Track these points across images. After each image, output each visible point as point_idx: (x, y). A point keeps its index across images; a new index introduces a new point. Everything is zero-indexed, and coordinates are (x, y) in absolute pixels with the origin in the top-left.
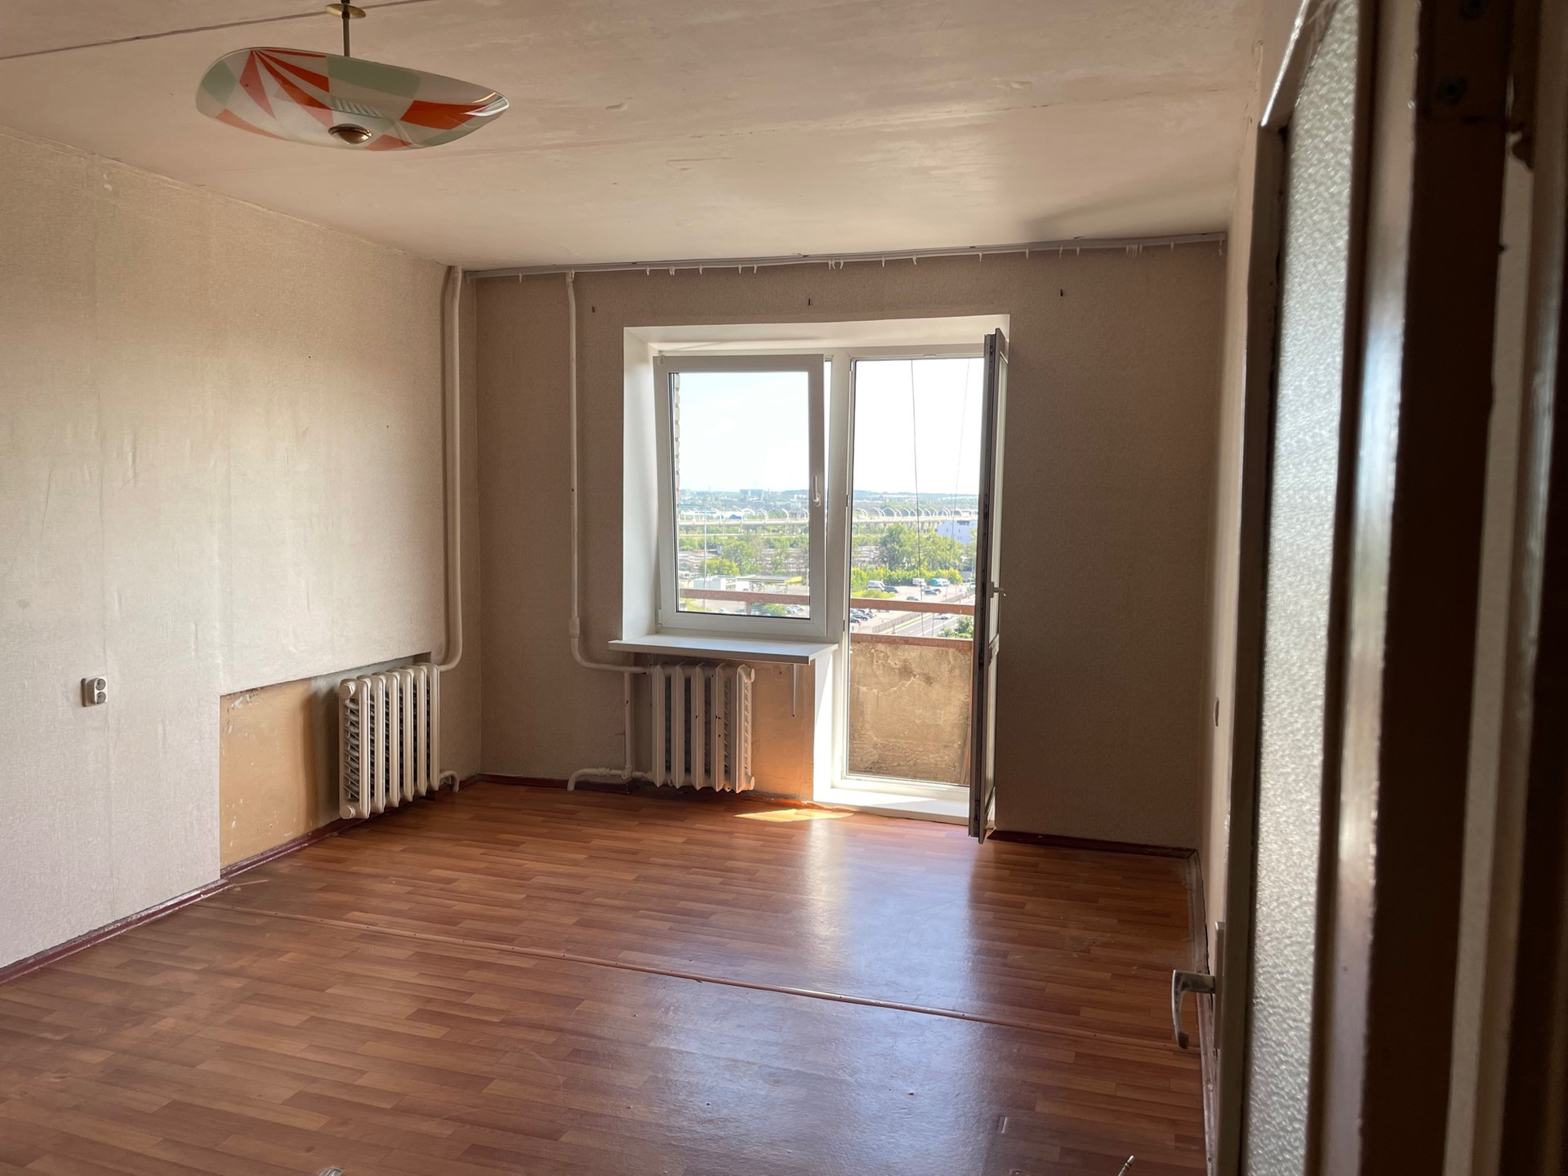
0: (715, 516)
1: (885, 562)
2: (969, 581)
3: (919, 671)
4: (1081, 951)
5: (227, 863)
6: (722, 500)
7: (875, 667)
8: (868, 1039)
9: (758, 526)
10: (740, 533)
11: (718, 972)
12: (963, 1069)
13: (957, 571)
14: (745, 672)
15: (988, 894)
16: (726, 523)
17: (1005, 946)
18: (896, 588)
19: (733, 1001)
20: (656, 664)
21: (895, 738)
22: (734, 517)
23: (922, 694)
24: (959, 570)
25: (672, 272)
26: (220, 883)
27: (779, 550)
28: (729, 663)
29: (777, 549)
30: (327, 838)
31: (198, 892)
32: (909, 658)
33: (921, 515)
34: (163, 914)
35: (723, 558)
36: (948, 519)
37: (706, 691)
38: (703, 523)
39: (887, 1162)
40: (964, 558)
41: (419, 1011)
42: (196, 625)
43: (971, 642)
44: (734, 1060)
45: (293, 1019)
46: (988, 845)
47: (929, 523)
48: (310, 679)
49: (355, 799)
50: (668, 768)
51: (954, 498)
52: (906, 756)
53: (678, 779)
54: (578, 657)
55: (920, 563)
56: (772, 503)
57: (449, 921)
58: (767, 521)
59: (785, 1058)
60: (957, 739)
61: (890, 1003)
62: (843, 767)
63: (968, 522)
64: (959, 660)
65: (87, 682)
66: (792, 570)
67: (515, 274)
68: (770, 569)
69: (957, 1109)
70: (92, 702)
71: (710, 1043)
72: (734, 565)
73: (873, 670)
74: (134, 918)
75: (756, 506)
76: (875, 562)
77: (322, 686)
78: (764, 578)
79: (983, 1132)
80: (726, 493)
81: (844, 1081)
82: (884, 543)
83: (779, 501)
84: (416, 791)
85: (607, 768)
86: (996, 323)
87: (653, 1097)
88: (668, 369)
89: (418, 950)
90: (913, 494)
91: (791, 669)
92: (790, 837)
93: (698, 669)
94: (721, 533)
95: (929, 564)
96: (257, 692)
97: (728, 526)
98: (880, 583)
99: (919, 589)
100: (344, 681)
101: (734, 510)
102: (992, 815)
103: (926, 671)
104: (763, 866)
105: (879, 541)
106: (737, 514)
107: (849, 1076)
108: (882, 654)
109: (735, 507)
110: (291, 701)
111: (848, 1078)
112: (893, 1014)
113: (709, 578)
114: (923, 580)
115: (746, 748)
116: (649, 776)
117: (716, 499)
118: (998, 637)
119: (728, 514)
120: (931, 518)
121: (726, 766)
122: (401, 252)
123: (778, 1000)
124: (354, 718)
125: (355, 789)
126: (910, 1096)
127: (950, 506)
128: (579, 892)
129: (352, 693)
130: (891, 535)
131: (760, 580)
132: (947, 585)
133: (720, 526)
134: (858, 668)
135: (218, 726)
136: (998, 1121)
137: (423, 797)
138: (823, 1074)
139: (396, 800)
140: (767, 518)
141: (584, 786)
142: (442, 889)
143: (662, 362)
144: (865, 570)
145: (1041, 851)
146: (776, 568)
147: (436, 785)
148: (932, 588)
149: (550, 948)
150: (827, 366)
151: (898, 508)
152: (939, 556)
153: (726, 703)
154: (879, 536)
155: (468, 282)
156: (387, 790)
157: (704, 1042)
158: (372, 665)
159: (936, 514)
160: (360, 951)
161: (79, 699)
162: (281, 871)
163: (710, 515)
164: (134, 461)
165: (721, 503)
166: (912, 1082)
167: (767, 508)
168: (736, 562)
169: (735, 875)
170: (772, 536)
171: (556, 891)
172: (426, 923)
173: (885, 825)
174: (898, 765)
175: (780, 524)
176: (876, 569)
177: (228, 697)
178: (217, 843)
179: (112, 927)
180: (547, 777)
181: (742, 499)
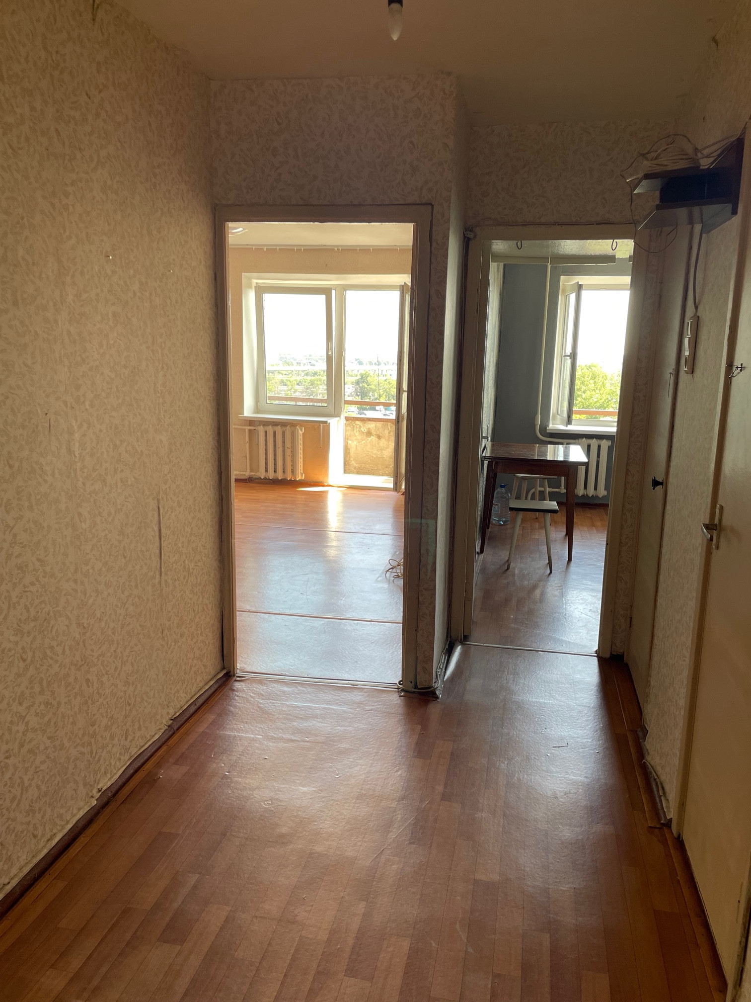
1: (358, 396)
3: (375, 433)
14: (300, 428)
18: (366, 412)
20: (260, 425)
23: (376, 444)
25: (265, 250)
28: (293, 424)
32: (371, 427)
33: (381, 365)
37: (283, 437)
50: (266, 471)
55: (380, 396)
62: (342, 471)
73: (354, 433)
85: (238, 471)
86: (405, 278)
88: (261, 291)
91: (319, 426)
92: (320, 497)
93: (279, 427)
102: (403, 486)
103: (378, 433)
108: (358, 426)
115: (301, 461)
116: (258, 474)
121: (292, 469)
134: (347, 432)
143: (259, 289)
150: (334, 292)
153: (292, 442)
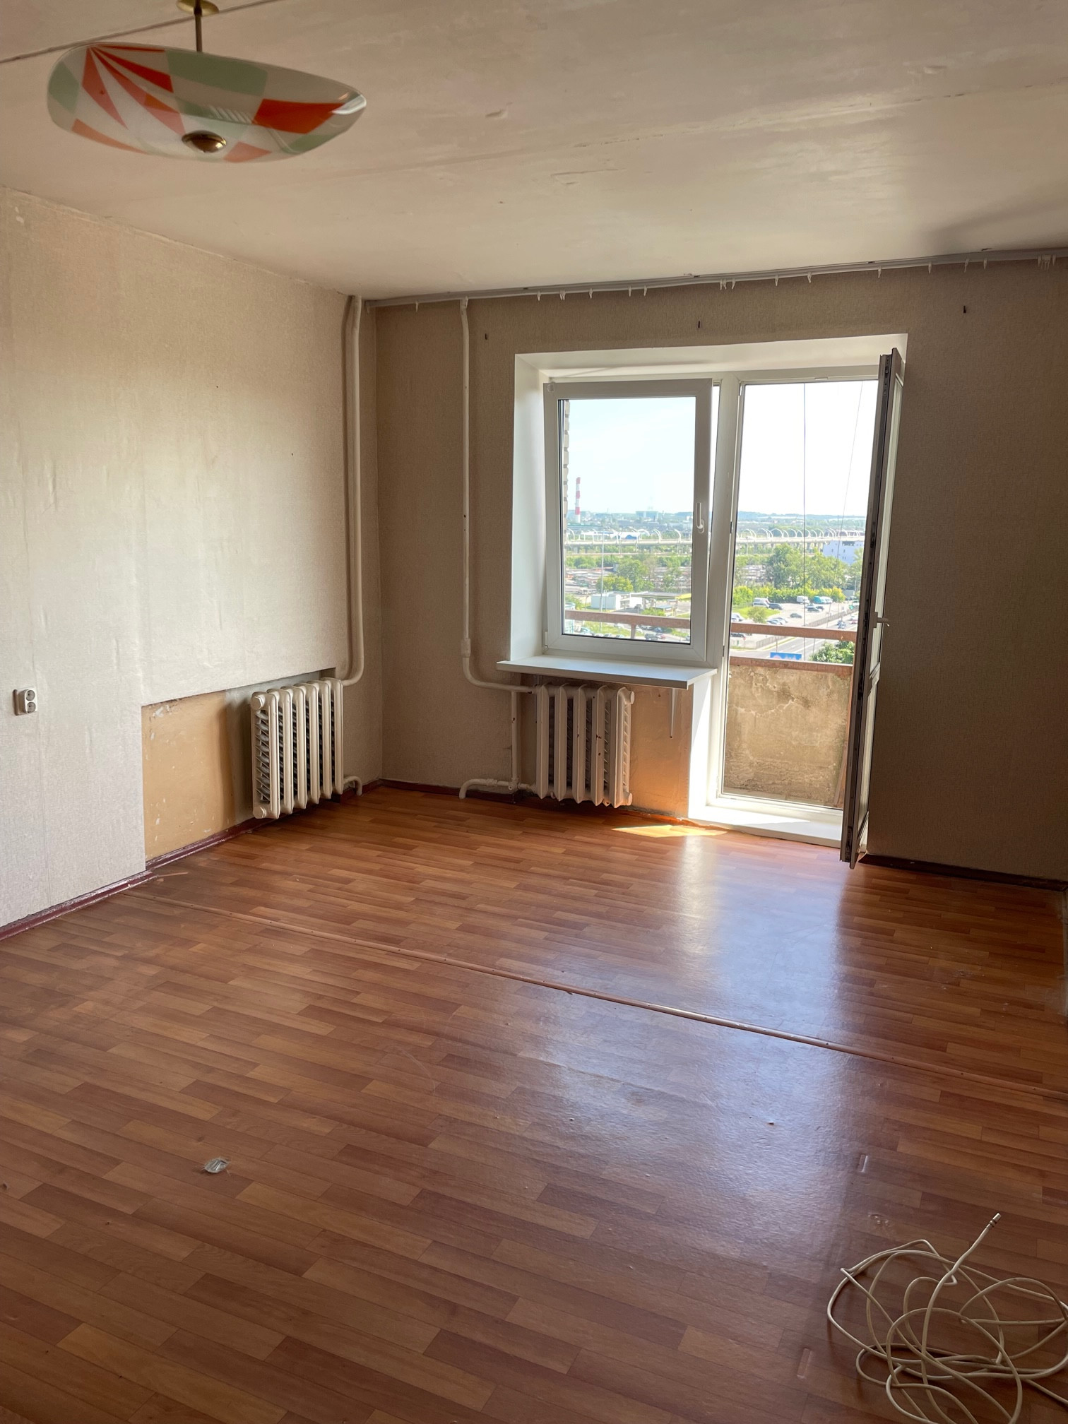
0: (612, 536)
1: (770, 581)
2: (851, 599)
3: (797, 694)
4: (949, 984)
5: (152, 856)
6: (619, 521)
7: (753, 690)
8: (730, 1063)
9: (652, 545)
10: (635, 552)
11: (587, 984)
12: (824, 1101)
13: (840, 590)
14: (625, 694)
15: (856, 919)
16: (623, 543)
17: (872, 974)
18: (780, 605)
19: (601, 1015)
20: (541, 684)
21: (771, 758)
22: (629, 537)
23: (800, 716)
24: (842, 589)
25: (562, 297)
26: (145, 874)
27: (671, 569)
28: (611, 685)
29: (669, 567)
30: (243, 834)
31: (126, 882)
32: (788, 681)
33: (807, 536)
34: (94, 901)
35: (618, 575)
36: (834, 539)
37: (587, 711)
38: (601, 543)
39: (744, 1194)
40: (847, 577)
41: (311, 1008)
42: (117, 641)
43: (851, 667)
44: (598, 1076)
45: (198, 1008)
46: (860, 868)
47: (815, 544)
48: (224, 691)
49: (266, 801)
50: (551, 782)
51: (841, 519)
52: (781, 775)
53: (560, 793)
54: (469, 676)
55: (804, 581)
56: (666, 524)
57: (346, 919)
58: (660, 541)
59: (649, 1077)
60: (832, 762)
61: (754, 1027)
62: (718, 787)
63: (852, 543)
64: (837, 685)
65: (17, 693)
66: (682, 587)
67: (412, 303)
68: (662, 586)
69: (817, 1143)
70: (24, 711)
71: (577, 1057)
72: (629, 582)
73: (751, 692)
74: (68, 904)
75: (650, 527)
76: (760, 580)
77: (236, 697)
78: (656, 594)
79: (843, 1170)
80: (624, 515)
81: (705, 1106)
82: (770, 562)
83: (672, 522)
84: (322, 795)
85: (495, 779)
86: (894, 342)
87: (519, 1109)
88: (558, 395)
89: (314, 947)
90: (801, 516)
91: (669, 694)
92: (665, 852)
93: (580, 691)
94: (617, 552)
95: (813, 583)
96: (176, 703)
97: (624, 546)
98: (764, 600)
99: (803, 606)
100: (255, 694)
101: (630, 530)
102: (864, 840)
103: (804, 694)
104: (637, 880)
105: (766, 560)
106: (633, 534)
107: (711, 1100)
108: (761, 678)
109: (631, 527)
110: (209, 710)
111: (709, 1102)
112: (757, 1039)
113: (606, 594)
114: (806, 598)
115: (624, 766)
116: (533, 788)
117: (614, 520)
118: (879, 665)
119: (624, 535)
120: (817, 539)
121: (605, 782)
122: (303, 282)
123: (645, 1017)
124: (264, 728)
125: (267, 792)
126: (771, 1126)
127: (836, 527)
128: (461, 897)
129: (262, 705)
130: (778, 554)
131: (652, 597)
132: (830, 603)
133: (617, 545)
134: (737, 690)
135: (140, 734)
136: (858, 1159)
137: (328, 800)
138: (684, 1096)
139: (303, 802)
140: (660, 538)
141: (474, 794)
142: (339, 889)
143: (552, 390)
144: (751, 588)
145: (913, 877)
146: (668, 586)
147: (340, 790)
148: (815, 606)
149: (432, 951)
150: (715, 391)
151: (786, 529)
152: (824, 574)
153: (606, 723)
154: (767, 555)
155: (368, 312)
156: (296, 793)
157: (572, 1055)
158: (281, 679)
159: (822, 535)
160: (262, 945)
161: (11, 709)
162: (200, 865)
163: (608, 535)
164: (54, 487)
165: (617, 524)
166: (773, 1111)
167: (661, 528)
168: (630, 579)
169: (609, 888)
170: (664, 555)
171: (443, 896)
172: (321, 921)
173: (756, 844)
174: (773, 783)
175: (673, 544)
176: (762, 586)
177: (150, 707)
178: (142, 838)
179: (48, 912)
180: (441, 785)
181: (638, 520)
